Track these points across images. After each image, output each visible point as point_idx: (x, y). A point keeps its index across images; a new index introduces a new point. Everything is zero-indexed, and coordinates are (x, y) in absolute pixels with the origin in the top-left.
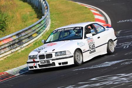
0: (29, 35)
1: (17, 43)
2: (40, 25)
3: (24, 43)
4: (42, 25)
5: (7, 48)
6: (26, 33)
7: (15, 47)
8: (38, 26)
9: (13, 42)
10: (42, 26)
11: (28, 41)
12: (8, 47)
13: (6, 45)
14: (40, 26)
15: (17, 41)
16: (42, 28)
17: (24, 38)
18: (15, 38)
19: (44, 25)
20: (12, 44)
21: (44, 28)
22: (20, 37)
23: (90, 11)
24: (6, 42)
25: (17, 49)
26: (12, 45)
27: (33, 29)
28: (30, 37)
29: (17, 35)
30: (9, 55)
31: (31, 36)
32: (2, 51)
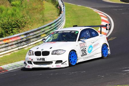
0: (38, 35)
1: (25, 41)
2: (50, 27)
3: (32, 41)
5: (15, 45)
6: (35, 33)
9: (21, 40)
11: (36, 40)
16: (52, 30)
17: (32, 37)
18: (23, 37)
19: (54, 27)
20: (19, 42)
22: (28, 36)
24: (14, 40)
25: (24, 47)
29: (26, 34)
30: (16, 52)
31: (40, 36)
32: (10, 48)
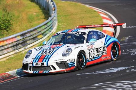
1: (21, 44)
2: (46, 26)
3: (29, 44)
4: (48, 26)
5: (10, 49)
6: (31, 33)
7: (19, 47)
8: (43, 27)
9: (17, 42)
10: (48, 28)
11: (32, 42)
12: (11, 47)
13: (10, 46)
14: (46, 28)
15: (21, 42)
16: (48, 30)
17: (28, 38)
18: (19, 38)
19: (50, 27)
20: (16, 44)
21: (50, 30)
22: (24, 37)
23: (99, 15)
24: (9, 42)
25: (20, 50)
26: (15, 46)
27: (39, 30)
28: (35, 39)
29: (22, 35)
30: (12, 56)
31: (36, 37)
32: (5, 51)
